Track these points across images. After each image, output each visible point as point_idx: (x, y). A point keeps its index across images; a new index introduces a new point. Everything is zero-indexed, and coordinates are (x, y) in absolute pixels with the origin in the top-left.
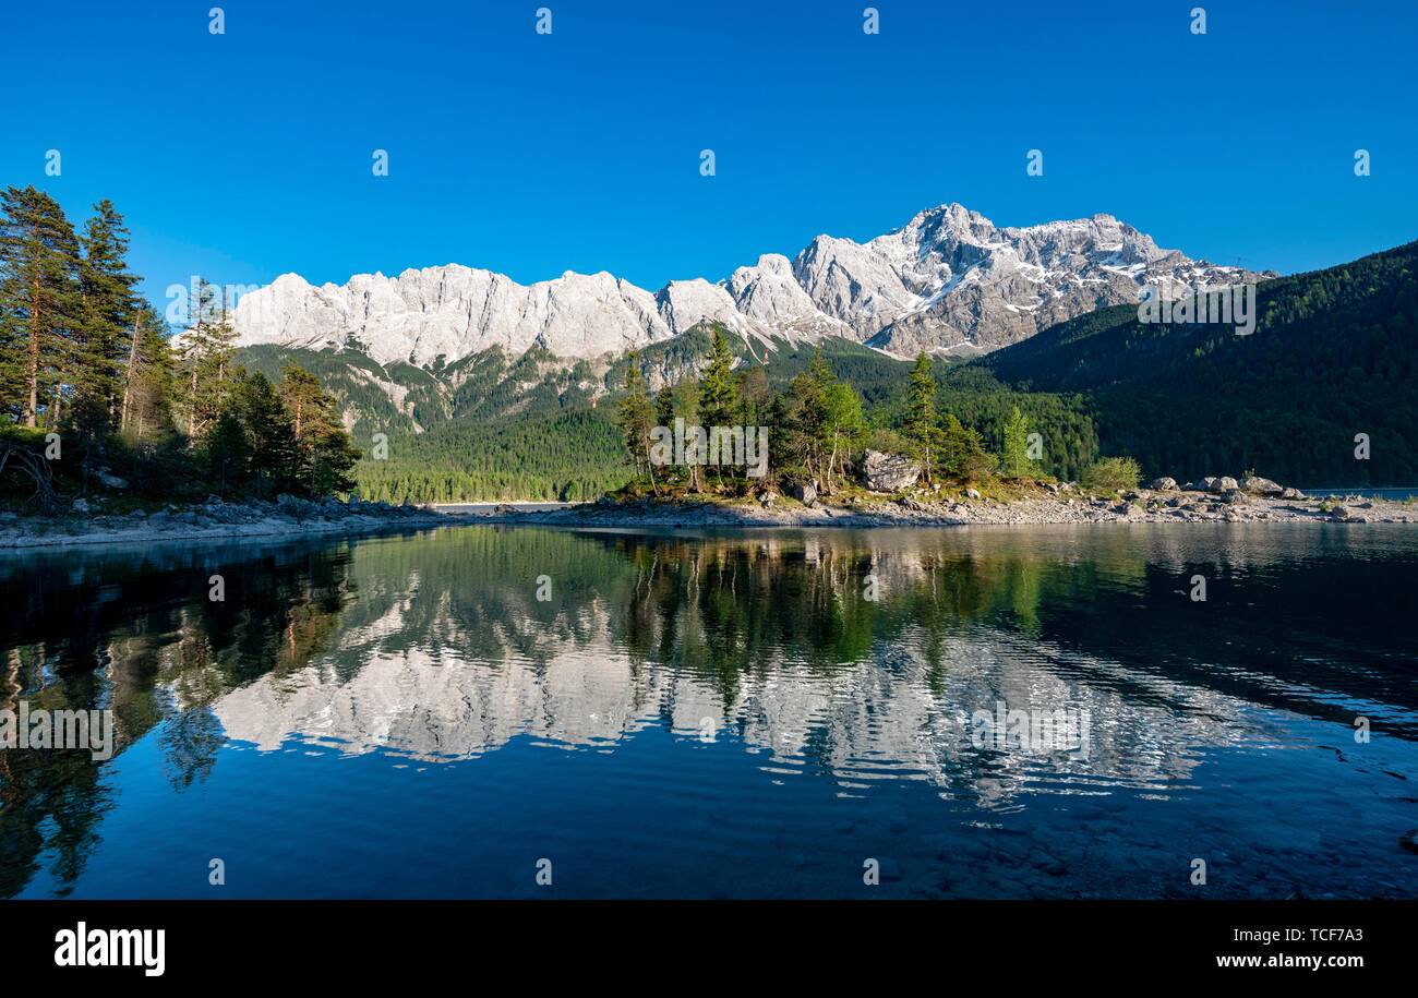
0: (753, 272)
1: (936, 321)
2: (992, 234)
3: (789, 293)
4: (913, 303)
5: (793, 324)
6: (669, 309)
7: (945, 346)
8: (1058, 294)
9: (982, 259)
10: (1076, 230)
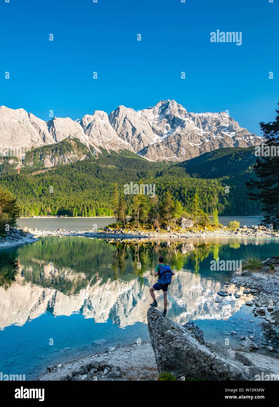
0: (92, 117)
1: (164, 146)
2: (186, 114)
3: (107, 129)
4: (156, 139)
5: (108, 142)
6: (54, 130)
7: (167, 157)
8: (207, 141)
9: (182, 124)
10: (215, 117)
